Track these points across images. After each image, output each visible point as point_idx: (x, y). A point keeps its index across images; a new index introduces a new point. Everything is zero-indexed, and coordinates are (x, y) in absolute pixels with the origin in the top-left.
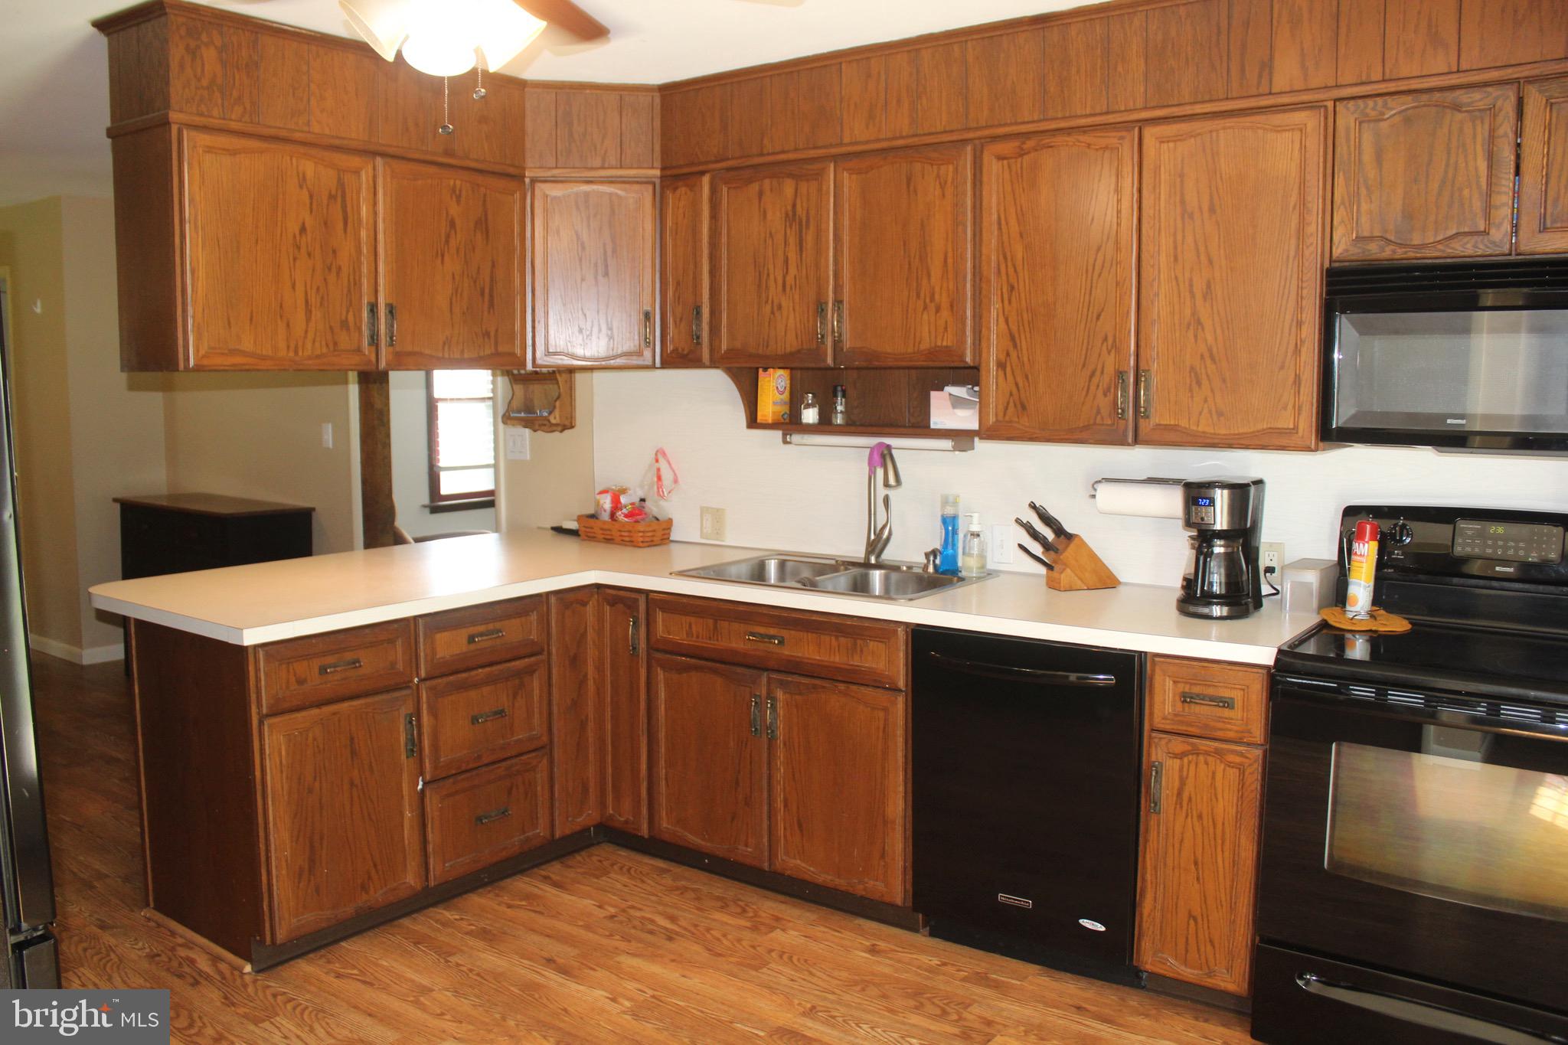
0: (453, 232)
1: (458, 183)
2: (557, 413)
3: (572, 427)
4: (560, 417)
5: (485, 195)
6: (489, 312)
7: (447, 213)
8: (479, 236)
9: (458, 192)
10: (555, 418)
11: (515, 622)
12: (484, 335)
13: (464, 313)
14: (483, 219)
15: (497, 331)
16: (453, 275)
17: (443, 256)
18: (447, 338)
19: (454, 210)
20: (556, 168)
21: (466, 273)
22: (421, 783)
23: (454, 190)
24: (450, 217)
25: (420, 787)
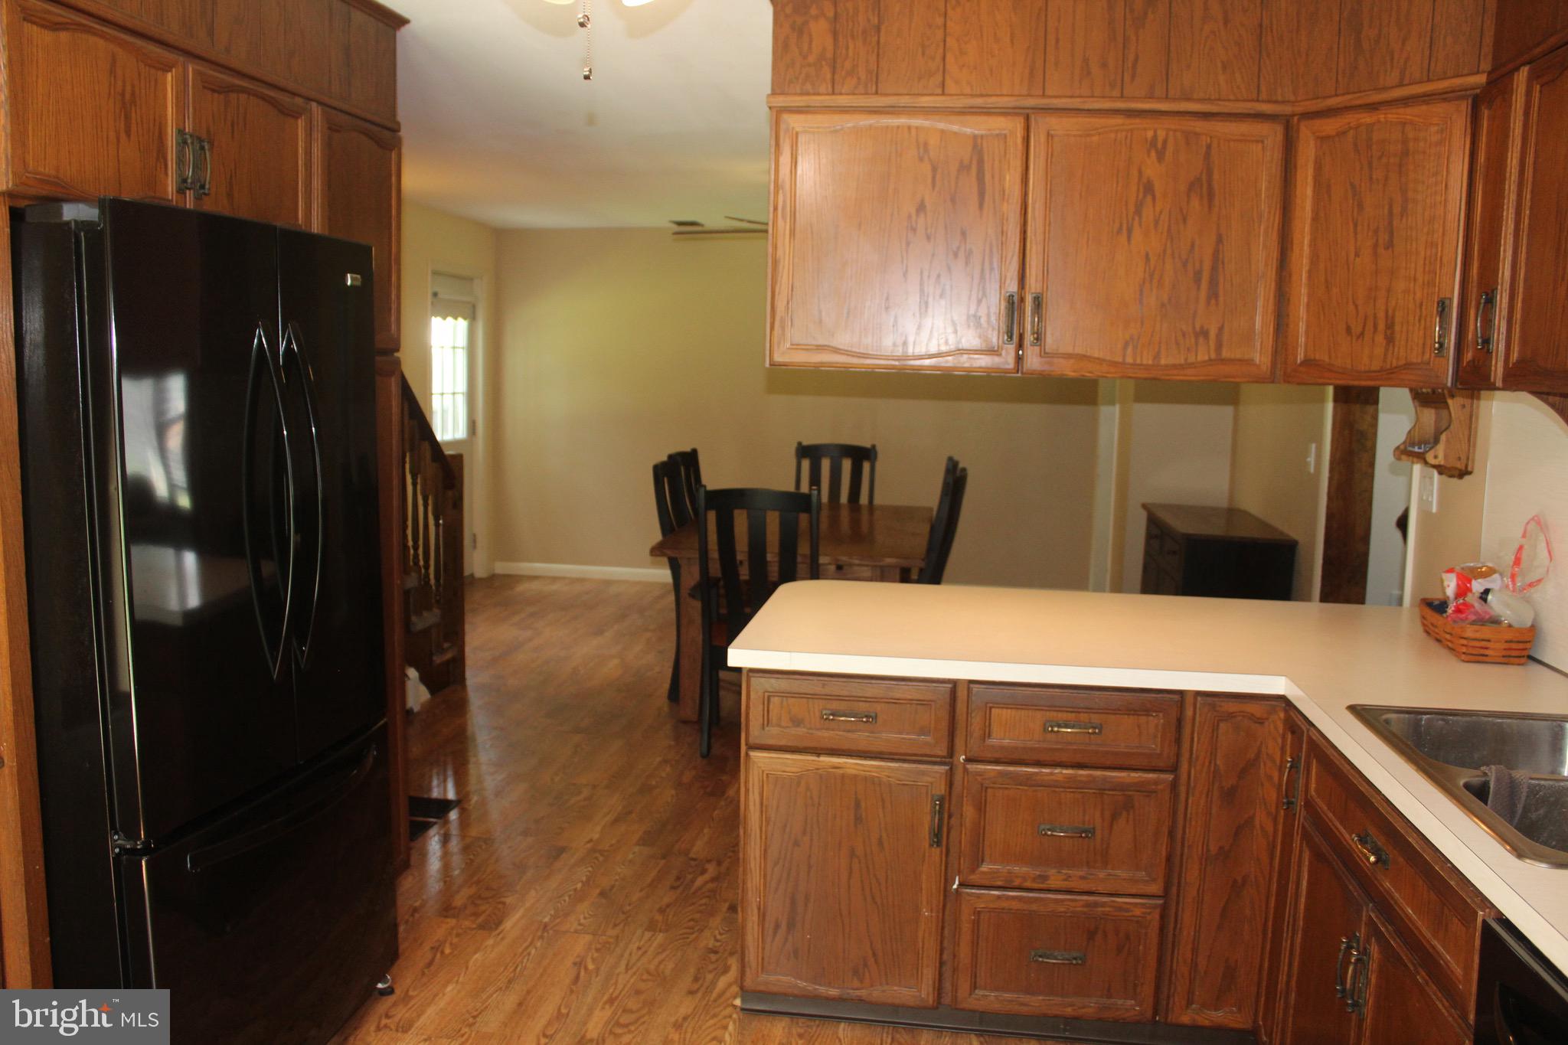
0: (1149, 198)
1: (1161, 134)
2: (1440, 449)
3: (1470, 473)
4: (1446, 456)
5: (1209, 147)
6: (1208, 303)
7: (1140, 172)
8: (1195, 203)
9: (1160, 145)
10: (1436, 457)
11: (1128, 721)
12: (1197, 335)
13: (1163, 305)
14: (1204, 177)
15: (1221, 329)
16: (1147, 255)
17: (1130, 231)
18: (1132, 338)
19: (1152, 169)
20: (1336, 95)
21: (1169, 251)
22: (957, 882)
23: (1153, 142)
24: (1145, 180)
25: (955, 887)
